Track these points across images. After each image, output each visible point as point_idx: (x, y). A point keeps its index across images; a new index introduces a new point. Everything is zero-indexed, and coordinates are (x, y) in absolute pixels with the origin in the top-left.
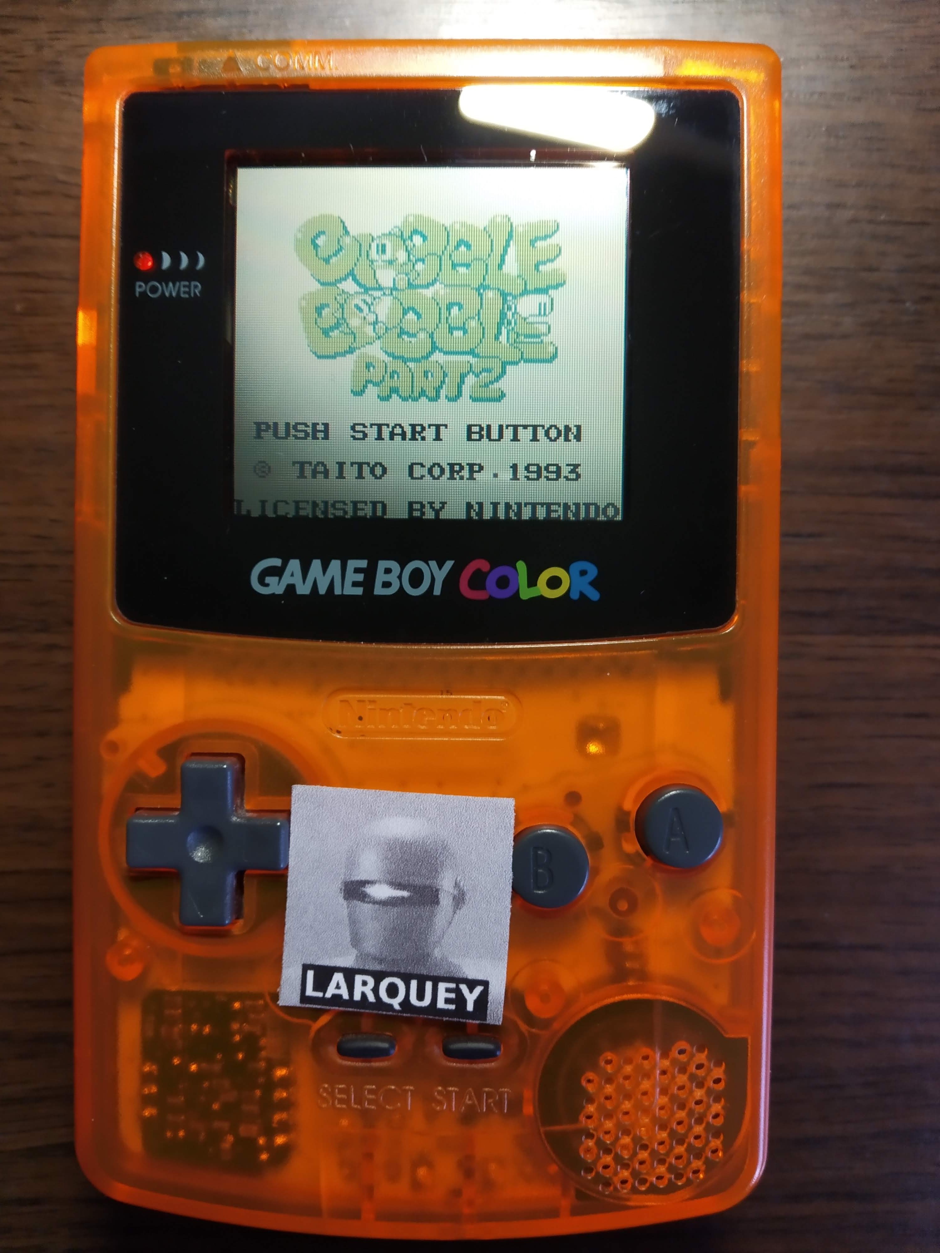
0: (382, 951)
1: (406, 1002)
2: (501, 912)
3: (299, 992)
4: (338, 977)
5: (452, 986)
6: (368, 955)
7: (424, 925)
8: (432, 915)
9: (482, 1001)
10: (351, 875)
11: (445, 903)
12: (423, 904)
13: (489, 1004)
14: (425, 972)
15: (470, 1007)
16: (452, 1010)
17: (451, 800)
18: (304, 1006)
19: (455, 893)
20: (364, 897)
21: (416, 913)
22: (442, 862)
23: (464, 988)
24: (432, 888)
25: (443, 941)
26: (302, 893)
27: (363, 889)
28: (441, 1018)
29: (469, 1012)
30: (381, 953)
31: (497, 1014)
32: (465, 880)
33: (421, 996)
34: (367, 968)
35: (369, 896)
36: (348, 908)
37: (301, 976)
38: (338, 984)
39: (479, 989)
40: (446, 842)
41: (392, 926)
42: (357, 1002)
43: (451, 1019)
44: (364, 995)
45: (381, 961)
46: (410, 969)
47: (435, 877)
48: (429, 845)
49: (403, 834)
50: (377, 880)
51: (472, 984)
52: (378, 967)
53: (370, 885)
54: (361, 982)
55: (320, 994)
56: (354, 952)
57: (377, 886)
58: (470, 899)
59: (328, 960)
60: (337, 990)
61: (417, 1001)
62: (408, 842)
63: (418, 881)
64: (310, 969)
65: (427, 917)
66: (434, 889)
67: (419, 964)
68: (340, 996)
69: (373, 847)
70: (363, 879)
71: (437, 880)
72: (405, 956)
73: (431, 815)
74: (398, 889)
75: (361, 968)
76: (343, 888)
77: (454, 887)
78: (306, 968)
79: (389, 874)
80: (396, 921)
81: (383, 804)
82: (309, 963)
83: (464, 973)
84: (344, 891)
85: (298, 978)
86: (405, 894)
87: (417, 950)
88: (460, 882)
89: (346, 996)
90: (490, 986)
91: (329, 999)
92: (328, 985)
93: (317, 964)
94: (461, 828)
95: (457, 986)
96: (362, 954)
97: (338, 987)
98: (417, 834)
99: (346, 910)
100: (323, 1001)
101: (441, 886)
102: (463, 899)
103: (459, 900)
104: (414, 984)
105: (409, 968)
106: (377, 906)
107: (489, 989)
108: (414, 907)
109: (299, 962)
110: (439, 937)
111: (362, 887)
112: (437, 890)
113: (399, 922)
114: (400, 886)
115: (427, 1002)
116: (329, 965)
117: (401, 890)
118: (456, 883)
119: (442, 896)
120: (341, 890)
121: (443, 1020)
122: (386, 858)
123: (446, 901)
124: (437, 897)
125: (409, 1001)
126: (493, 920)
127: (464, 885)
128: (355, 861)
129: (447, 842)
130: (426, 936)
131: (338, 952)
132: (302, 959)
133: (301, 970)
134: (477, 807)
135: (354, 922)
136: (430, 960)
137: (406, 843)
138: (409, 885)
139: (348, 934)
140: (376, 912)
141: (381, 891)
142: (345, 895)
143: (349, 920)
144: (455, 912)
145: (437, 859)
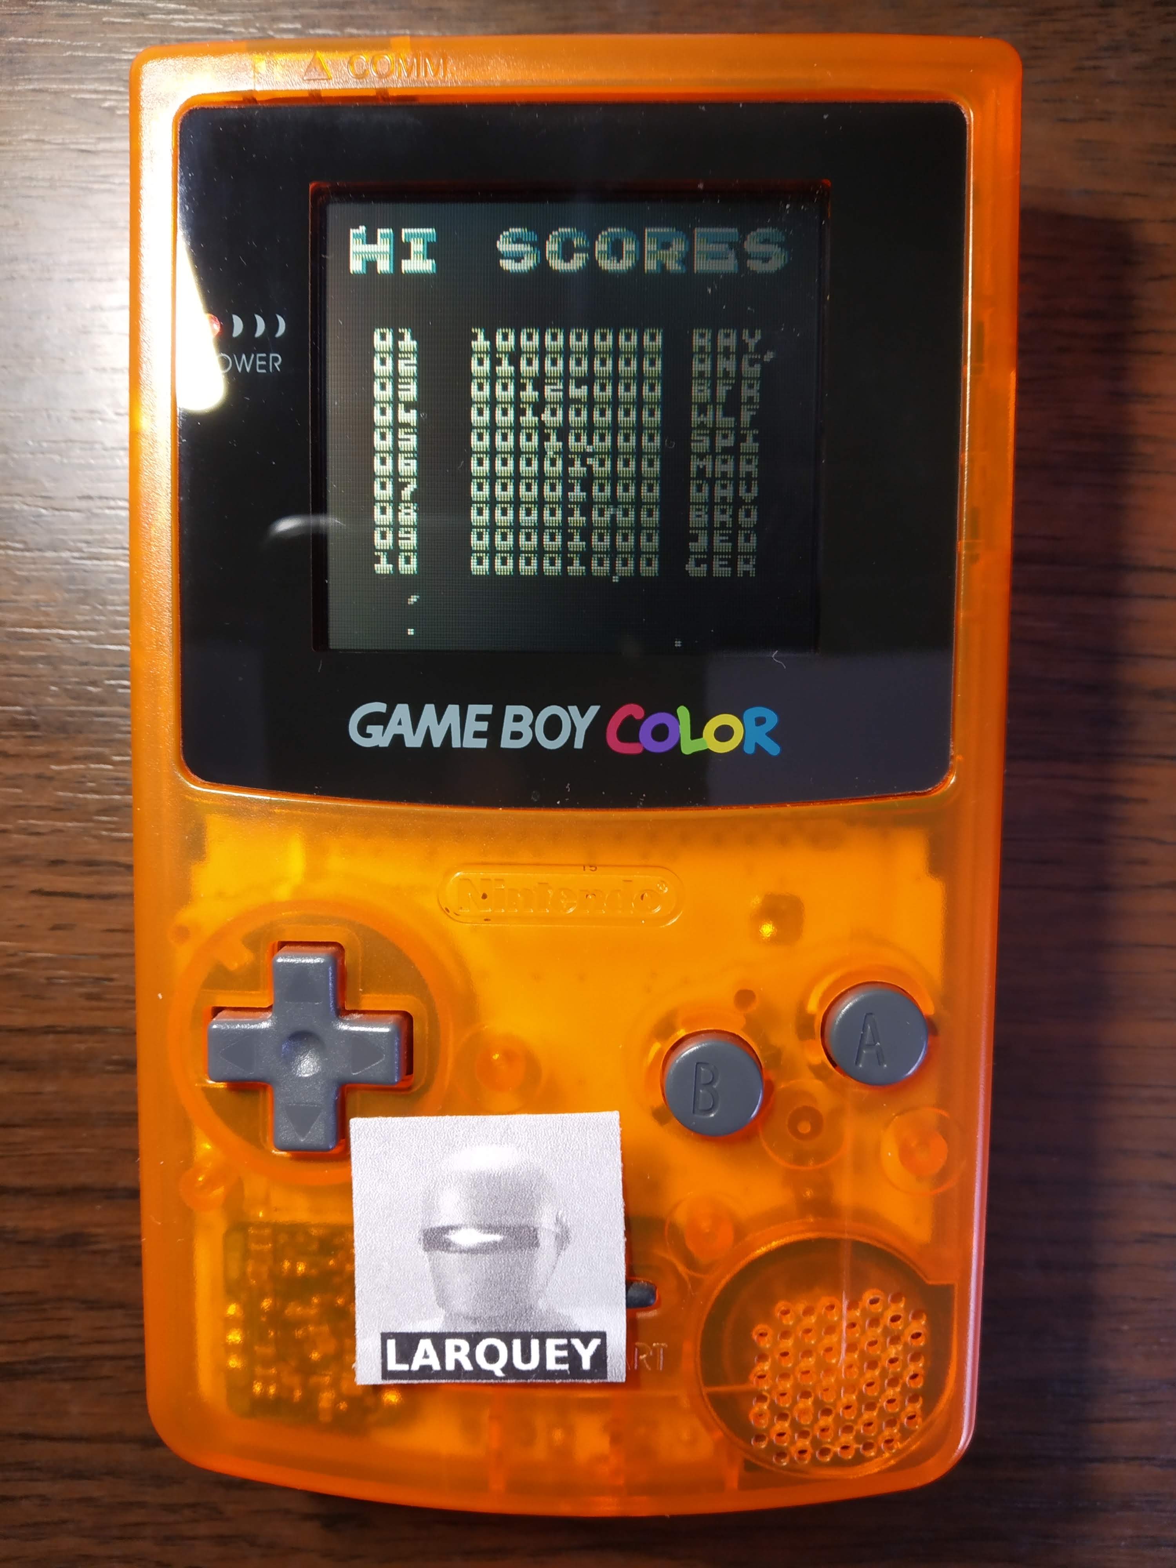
0: (475, 1308)
1: (509, 1367)
2: (614, 1248)
3: (380, 1367)
4: (425, 1345)
5: (563, 1342)
6: (458, 1315)
7: (523, 1272)
8: (532, 1260)
9: (600, 1357)
10: (430, 1221)
11: (546, 1244)
12: (520, 1248)
13: (608, 1361)
14: (529, 1329)
15: (586, 1365)
16: (565, 1371)
17: (544, 1120)
18: (386, 1382)
20: (447, 1246)
21: (513, 1260)
22: (539, 1196)
23: (577, 1343)
24: (529, 1228)
25: (548, 1289)
26: (373, 1248)
27: (446, 1236)
28: (553, 1381)
29: (586, 1370)
30: (475, 1311)
31: (620, 1370)
32: (567, 1214)
33: (526, 1358)
34: (459, 1330)
35: (454, 1244)
36: (430, 1260)
37: (380, 1347)
38: (426, 1353)
39: (595, 1343)
40: (541, 1171)
41: (485, 1278)
43: (564, 1381)
44: (458, 1364)
45: (475, 1320)
46: (510, 1327)
47: (531, 1214)
48: (521, 1176)
49: (489, 1166)
50: (462, 1225)
51: (586, 1338)
52: (472, 1328)
53: (454, 1231)
54: (453, 1348)
55: (405, 1367)
56: (442, 1312)
57: (462, 1231)
58: (576, 1236)
59: (411, 1324)
60: (425, 1360)
61: (523, 1364)
62: (496, 1175)
63: (511, 1221)
64: (391, 1338)
65: (526, 1263)
66: (532, 1229)
67: (521, 1320)
69: (454, 1185)
70: (446, 1225)
71: (534, 1217)
72: (504, 1312)
74: (488, 1232)
75: (452, 1331)
76: (423, 1237)
77: (555, 1224)
78: (385, 1337)
79: (477, 1216)
80: (489, 1272)
81: (462, 1132)
82: (389, 1331)
84: (424, 1241)
85: (377, 1350)
86: (498, 1238)
87: (517, 1303)
88: (562, 1217)
89: (436, 1366)
90: (607, 1337)
91: (416, 1372)
92: (414, 1356)
93: (398, 1331)
94: (558, 1153)
95: (569, 1342)
96: (451, 1314)
97: (426, 1356)
98: (506, 1165)
99: (427, 1264)
100: (409, 1374)
101: (540, 1224)
102: (567, 1237)
103: (563, 1239)
104: (517, 1344)
106: (465, 1255)
107: (608, 1342)
108: (510, 1252)
109: (376, 1331)
110: (542, 1285)
111: (445, 1233)
112: (535, 1230)
113: (492, 1272)
114: (491, 1229)
115: (534, 1364)
116: (413, 1331)
117: (492, 1233)
118: (557, 1220)
119: (541, 1235)
120: (420, 1240)
121: (555, 1383)
122: (471, 1197)
123: (546, 1241)
124: (536, 1237)
125: (512, 1364)
126: (605, 1259)
127: (567, 1221)
128: (433, 1203)
129: (543, 1170)
130: (527, 1286)
131: (422, 1314)
132: (379, 1327)
133: (380, 1340)
134: (575, 1125)
135: (439, 1277)
136: (533, 1313)
137: (494, 1177)
138: (501, 1227)
139: (432, 1291)
140: (464, 1262)
141: (469, 1237)
142: (426, 1245)
143: (433, 1275)
144: (559, 1254)
145: (532, 1192)
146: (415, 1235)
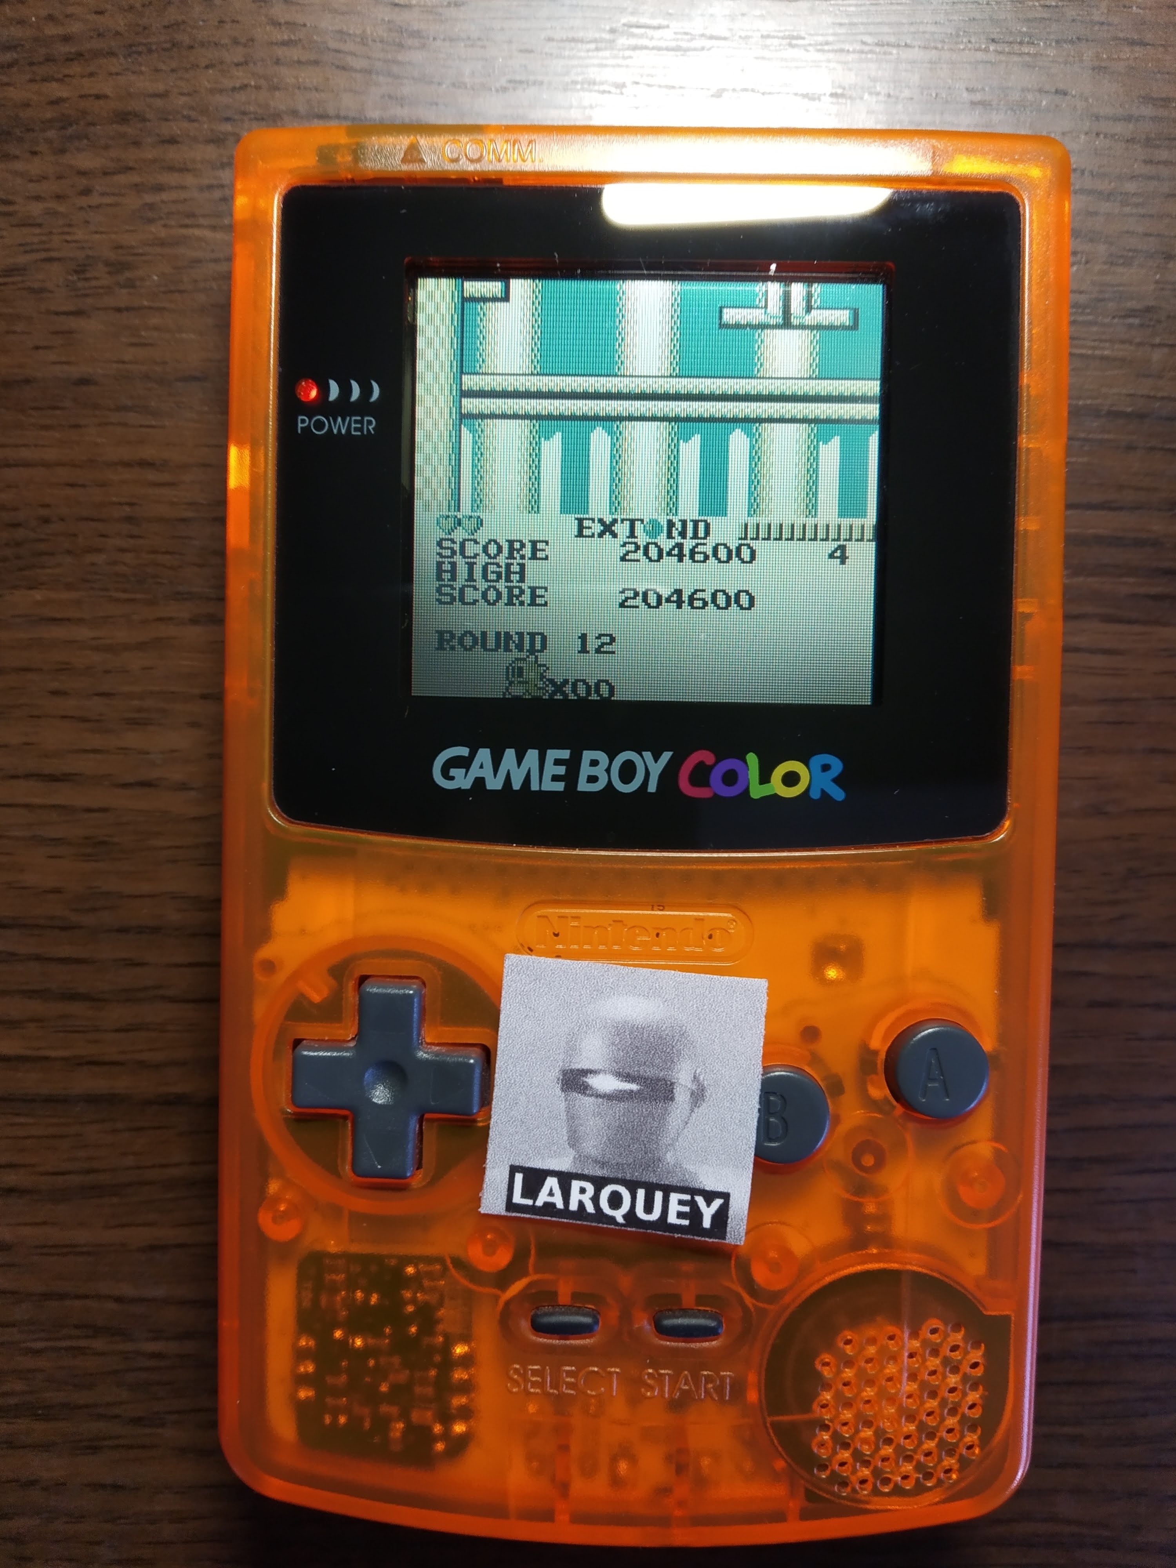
0: (604, 1153)
1: (631, 1215)
2: (747, 1113)
3: (505, 1198)
4: (552, 1183)
5: (687, 1197)
6: (588, 1157)
7: (656, 1124)
8: (666, 1113)
9: (721, 1217)
10: (571, 1062)
11: (681, 1099)
12: (655, 1100)
13: (729, 1220)
14: (654, 1180)
15: (707, 1223)
16: (685, 1226)
17: (693, 978)
18: (509, 1214)
19: (693, 1088)
20: (584, 1089)
21: (646, 1111)
22: (679, 1051)
23: (700, 1200)
24: (666, 1081)
25: (677, 1144)
26: (513, 1081)
27: (585, 1079)
28: (671, 1234)
29: (706, 1229)
30: (604, 1156)
31: (739, 1233)
33: (648, 1208)
34: (586, 1172)
35: (591, 1088)
36: (566, 1100)
37: (507, 1180)
38: (551, 1190)
39: (717, 1203)
40: (684, 1028)
41: (617, 1124)
42: (573, 1212)
43: (683, 1236)
44: (581, 1204)
45: (603, 1165)
46: (637, 1176)
47: (669, 1069)
48: (665, 1031)
49: (635, 1016)
50: (601, 1070)
51: (709, 1197)
52: (599, 1172)
53: (592, 1075)
54: (579, 1190)
55: (529, 1202)
56: (572, 1153)
57: (601, 1076)
58: (711, 1096)
59: (540, 1160)
60: (549, 1197)
61: (645, 1215)
62: (640, 1026)
63: (650, 1072)
64: (519, 1172)
65: (659, 1115)
66: (669, 1083)
67: (648, 1170)
68: (553, 1205)
69: (598, 1031)
70: (585, 1068)
71: (672, 1072)
72: (632, 1160)
73: (667, 995)
74: (626, 1081)
75: (579, 1172)
76: (561, 1077)
77: (692, 1081)
78: (514, 1170)
79: (616, 1063)
80: (622, 1118)
81: (612, 980)
82: (518, 1164)
83: (700, 1183)
84: (562, 1080)
85: (504, 1182)
86: (634, 1087)
87: (646, 1153)
88: (699, 1075)
89: (560, 1205)
90: (731, 1199)
91: (539, 1208)
92: (539, 1191)
93: (527, 1166)
94: (703, 1012)
95: (693, 1198)
96: (580, 1155)
97: (551, 1194)
98: (651, 1017)
99: (563, 1104)
100: (533, 1209)
101: (677, 1079)
102: (703, 1096)
103: (698, 1096)
104: (641, 1193)
105: (636, 1174)
106: (601, 1100)
107: (730, 1203)
108: (645, 1103)
109: (506, 1162)
110: (673, 1139)
111: (583, 1076)
112: (672, 1084)
113: (626, 1120)
114: (628, 1078)
115: (655, 1215)
116: (541, 1168)
117: (629, 1082)
118: (695, 1077)
119: (677, 1091)
120: (558, 1080)
121: (674, 1237)
122: (613, 1044)
123: (682, 1096)
124: (672, 1092)
125: (635, 1213)
126: (737, 1121)
127: (704, 1079)
128: (576, 1045)
129: (686, 1028)
130: (657, 1138)
131: (552, 1152)
132: (509, 1159)
133: (508, 1172)
134: (723, 987)
135: (572, 1118)
136: (661, 1165)
137: (637, 1028)
138: (639, 1077)
139: (565, 1131)
140: (599, 1107)
141: (606, 1083)
142: (563, 1085)
143: (567, 1115)
144: (692, 1111)
145: (673, 1047)
146: (555, 1074)
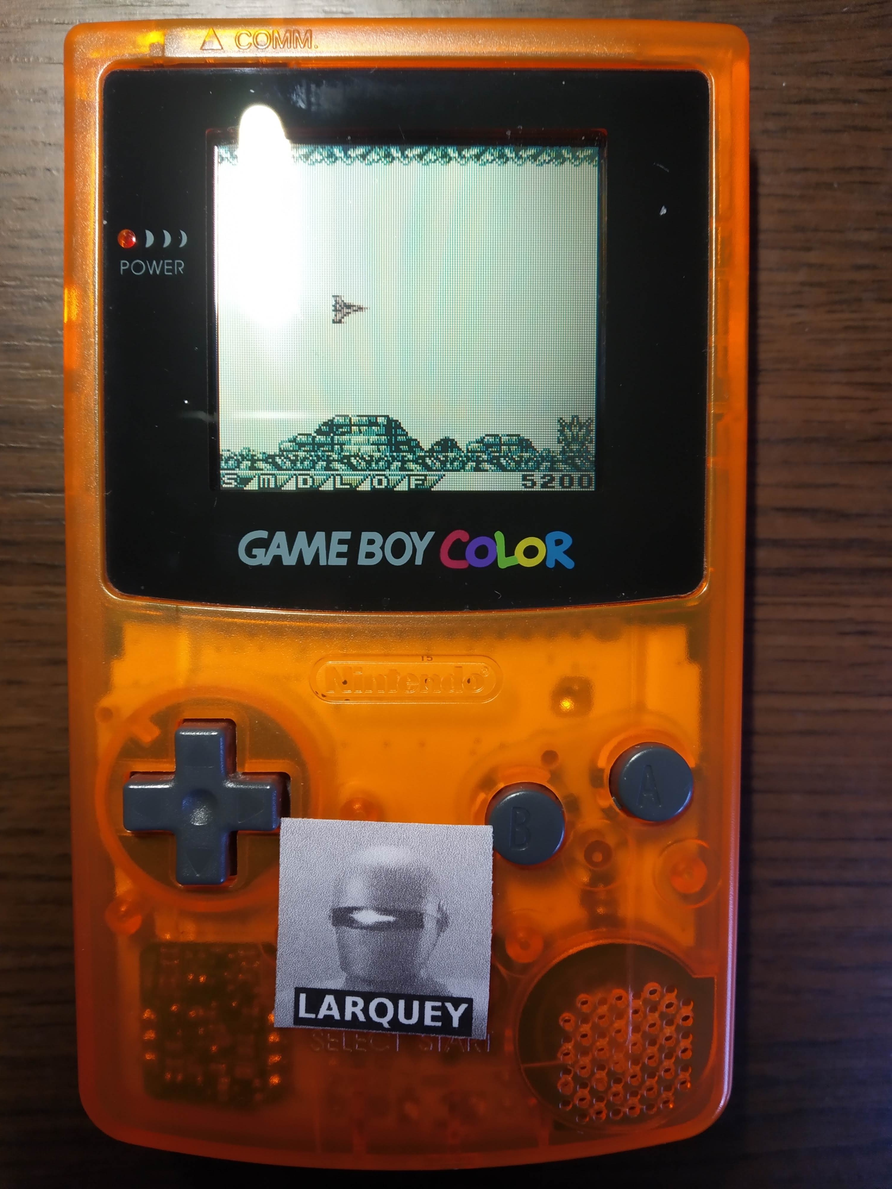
0: (370, 973)
1: (395, 1020)
2: (483, 934)
3: (292, 1014)
4: (329, 999)
5: (439, 1004)
6: (357, 977)
7: (410, 948)
8: (417, 938)
9: (467, 1018)
10: (339, 902)
11: (429, 927)
12: (409, 928)
13: (474, 1020)
14: (412, 992)
15: (456, 1023)
16: (438, 1027)
17: (433, 829)
19: (439, 917)
20: (352, 923)
21: (402, 937)
22: (425, 888)
23: (449, 1006)
24: (416, 913)
25: (428, 962)
26: (293, 921)
27: (351, 915)
29: (455, 1028)
30: (370, 975)
31: (481, 1030)
33: (408, 1015)
34: (357, 989)
35: (357, 921)
36: (337, 933)
37: (294, 999)
38: (329, 1005)
39: (463, 1007)
40: (428, 869)
41: (379, 950)
42: (348, 1022)
43: (437, 1035)
44: (354, 1015)
45: (370, 982)
46: (397, 990)
47: (418, 902)
48: (413, 872)
49: (388, 862)
50: (364, 907)
51: (457, 1002)
52: (367, 989)
53: (357, 911)
54: (352, 1003)
55: (313, 1016)
56: (344, 974)
57: (364, 912)
58: (453, 922)
59: (319, 983)
60: (328, 1011)
61: (405, 1020)
62: (393, 870)
63: (403, 906)
64: (303, 993)
65: (412, 940)
66: (419, 913)
67: (406, 985)
68: (332, 1017)
69: (360, 875)
70: (351, 906)
71: (421, 905)
72: (393, 978)
73: (413, 844)
74: (384, 914)
75: (351, 990)
76: (332, 915)
77: (438, 911)
78: (298, 991)
79: (376, 901)
80: (383, 945)
81: (368, 834)
82: (301, 986)
83: (449, 992)
84: (333, 917)
85: (291, 1001)
86: (391, 919)
87: (403, 971)
88: (443, 906)
89: (337, 1017)
90: (474, 1003)
91: (321, 1019)
92: (320, 1007)
93: (309, 987)
94: (443, 855)
95: (443, 1004)
96: (351, 976)
97: (330, 1008)
98: (401, 862)
99: (335, 936)
100: (315, 1022)
101: (425, 910)
102: (446, 922)
103: (443, 923)
104: (402, 1003)
105: (397, 988)
106: (365, 931)
107: (474, 1006)
108: (400, 931)
109: (291, 986)
110: (424, 959)
111: (350, 913)
112: (421, 915)
113: (386, 946)
114: (386, 912)
115: (414, 1019)
116: (320, 988)
117: (387, 915)
118: (439, 909)
119: (426, 920)
120: (330, 917)
121: (430, 1036)
122: (372, 885)
123: (430, 924)
124: (422, 920)
125: (398, 1019)
126: (475, 941)
127: (446, 909)
128: (342, 889)
129: (430, 868)
130: (412, 959)
131: (328, 975)
132: (294, 983)
133: (294, 993)
134: (458, 834)
135: (343, 947)
136: (416, 980)
137: (391, 871)
138: (394, 910)
139: (337, 958)
140: (364, 936)
141: (368, 917)
142: (334, 921)
143: (338, 945)
144: (439, 935)
145: (421, 885)
146: (326, 912)
